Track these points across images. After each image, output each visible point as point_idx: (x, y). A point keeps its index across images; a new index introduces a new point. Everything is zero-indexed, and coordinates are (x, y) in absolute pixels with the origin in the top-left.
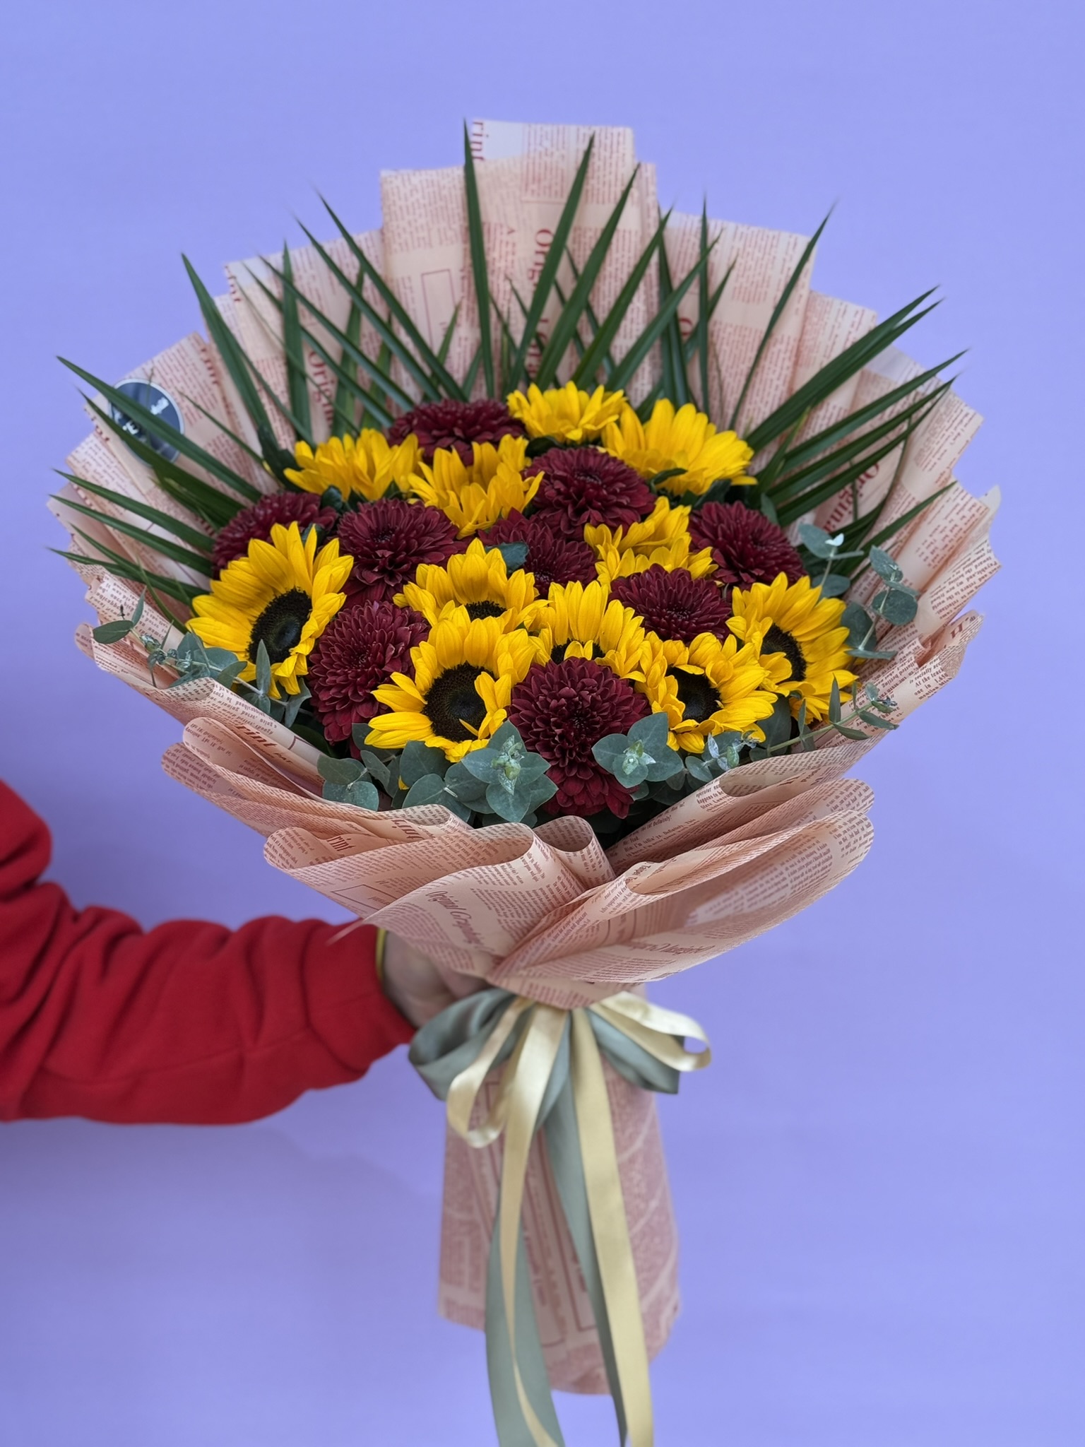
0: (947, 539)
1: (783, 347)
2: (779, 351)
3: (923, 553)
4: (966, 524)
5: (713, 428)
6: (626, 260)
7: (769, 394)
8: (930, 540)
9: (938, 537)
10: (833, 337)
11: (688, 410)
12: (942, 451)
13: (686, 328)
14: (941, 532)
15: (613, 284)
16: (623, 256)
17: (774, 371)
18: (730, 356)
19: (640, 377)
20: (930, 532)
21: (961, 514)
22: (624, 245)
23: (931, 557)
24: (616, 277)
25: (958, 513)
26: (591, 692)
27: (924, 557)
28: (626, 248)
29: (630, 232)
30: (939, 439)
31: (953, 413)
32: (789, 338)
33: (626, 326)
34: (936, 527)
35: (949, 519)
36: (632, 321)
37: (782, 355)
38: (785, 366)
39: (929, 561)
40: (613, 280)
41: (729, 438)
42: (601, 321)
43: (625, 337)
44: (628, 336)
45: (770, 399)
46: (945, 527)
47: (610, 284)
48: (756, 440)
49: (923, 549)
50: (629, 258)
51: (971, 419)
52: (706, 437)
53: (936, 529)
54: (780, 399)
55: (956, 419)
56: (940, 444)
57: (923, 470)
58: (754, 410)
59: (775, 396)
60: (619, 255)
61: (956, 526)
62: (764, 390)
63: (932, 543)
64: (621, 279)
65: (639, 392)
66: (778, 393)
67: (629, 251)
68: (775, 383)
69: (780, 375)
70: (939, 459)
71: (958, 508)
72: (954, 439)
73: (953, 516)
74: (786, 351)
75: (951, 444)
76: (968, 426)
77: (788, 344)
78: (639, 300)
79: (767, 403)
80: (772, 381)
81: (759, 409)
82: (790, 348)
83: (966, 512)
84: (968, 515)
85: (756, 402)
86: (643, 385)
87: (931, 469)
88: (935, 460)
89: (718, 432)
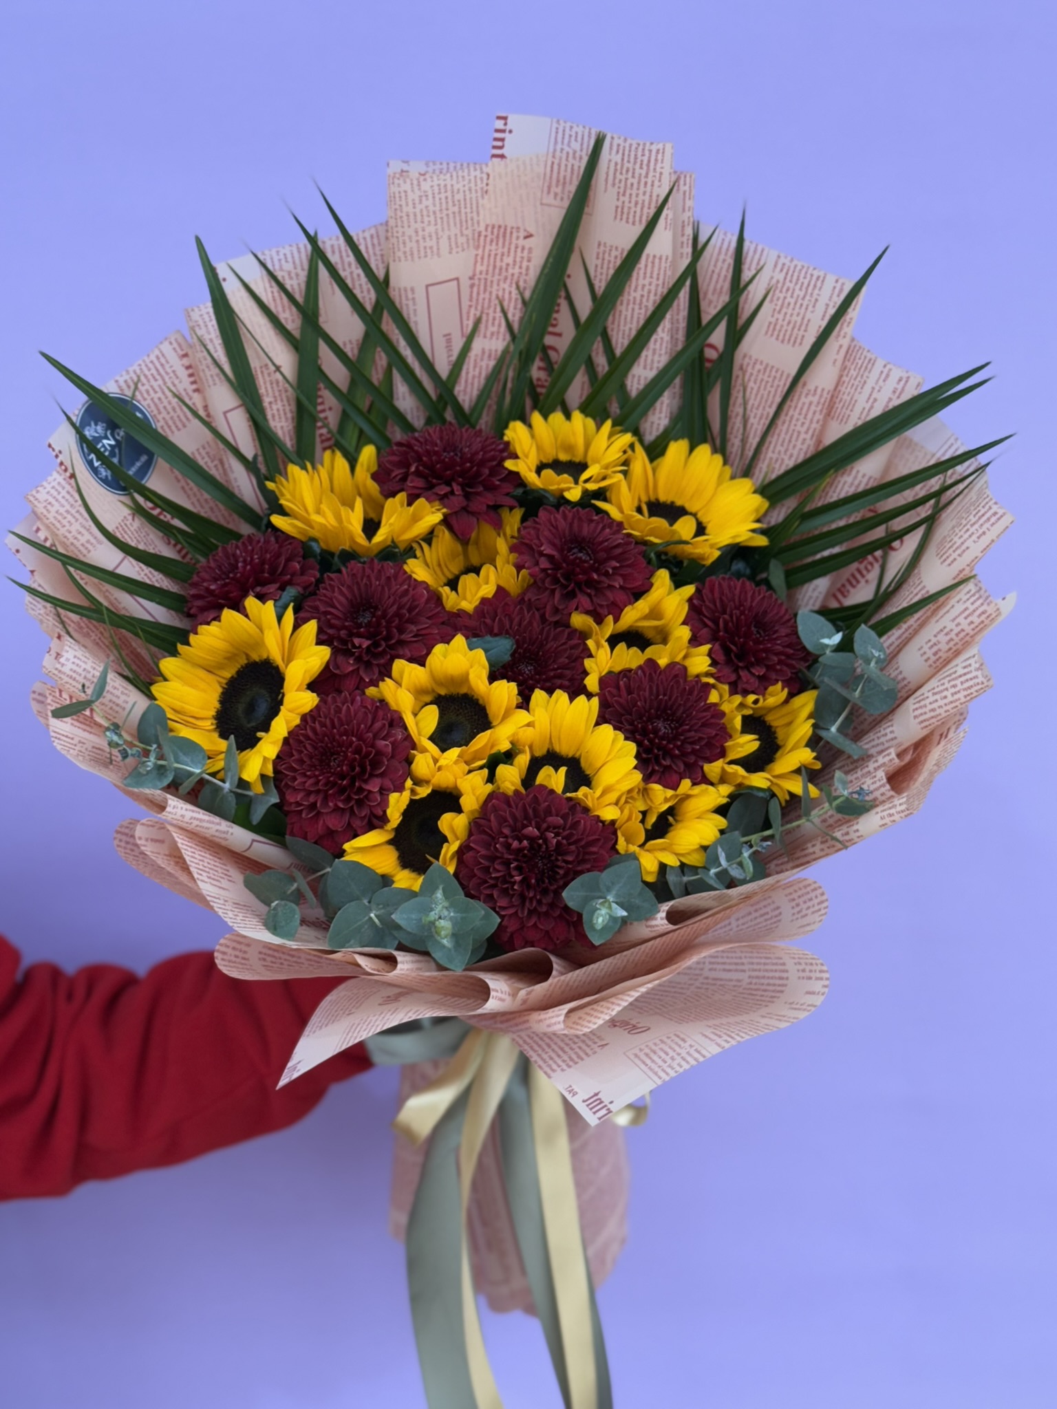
0: (952, 644)
1: (815, 399)
2: (811, 404)
3: (925, 653)
4: (973, 629)
5: (728, 471)
6: (653, 288)
7: (794, 446)
8: (934, 640)
9: (943, 638)
10: (871, 400)
11: (704, 450)
12: (964, 547)
13: (711, 354)
14: (947, 634)
15: (637, 311)
16: (650, 284)
17: (803, 424)
18: (757, 395)
19: (658, 411)
20: (935, 633)
21: (970, 619)
22: (652, 273)
23: (934, 658)
24: (640, 304)
25: (966, 618)
26: (557, 835)
27: (925, 657)
28: (655, 275)
29: (660, 258)
30: (962, 533)
31: (980, 508)
32: (823, 390)
33: (646, 356)
34: (941, 627)
35: (956, 622)
36: (654, 350)
37: (813, 408)
38: (815, 419)
39: (930, 662)
40: (637, 307)
41: (746, 485)
42: (618, 352)
43: (645, 368)
44: (648, 367)
45: (795, 452)
46: (951, 630)
47: (633, 310)
48: (772, 491)
49: (926, 648)
50: (657, 285)
51: (999, 519)
52: (720, 482)
53: (941, 630)
54: (806, 453)
55: (983, 515)
56: (962, 540)
57: (942, 563)
58: (777, 460)
59: (801, 449)
60: (647, 282)
61: (963, 630)
62: (790, 441)
63: (935, 644)
64: (646, 306)
65: (655, 426)
66: (805, 447)
67: (658, 279)
68: (802, 436)
69: (808, 429)
70: (959, 555)
71: (967, 613)
72: (979, 538)
73: (961, 619)
74: (818, 403)
75: (974, 542)
76: (995, 526)
77: (821, 396)
78: (663, 330)
79: (791, 456)
80: (799, 433)
81: (783, 460)
82: (822, 400)
83: (974, 618)
84: (977, 621)
85: (779, 452)
86: (660, 418)
87: (949, 565)
88: (955, 555)
89: (733, 477)
